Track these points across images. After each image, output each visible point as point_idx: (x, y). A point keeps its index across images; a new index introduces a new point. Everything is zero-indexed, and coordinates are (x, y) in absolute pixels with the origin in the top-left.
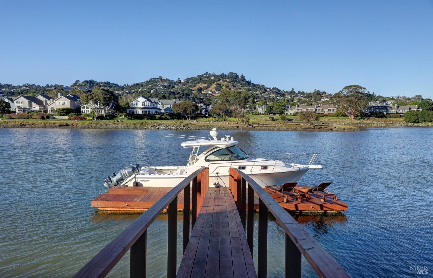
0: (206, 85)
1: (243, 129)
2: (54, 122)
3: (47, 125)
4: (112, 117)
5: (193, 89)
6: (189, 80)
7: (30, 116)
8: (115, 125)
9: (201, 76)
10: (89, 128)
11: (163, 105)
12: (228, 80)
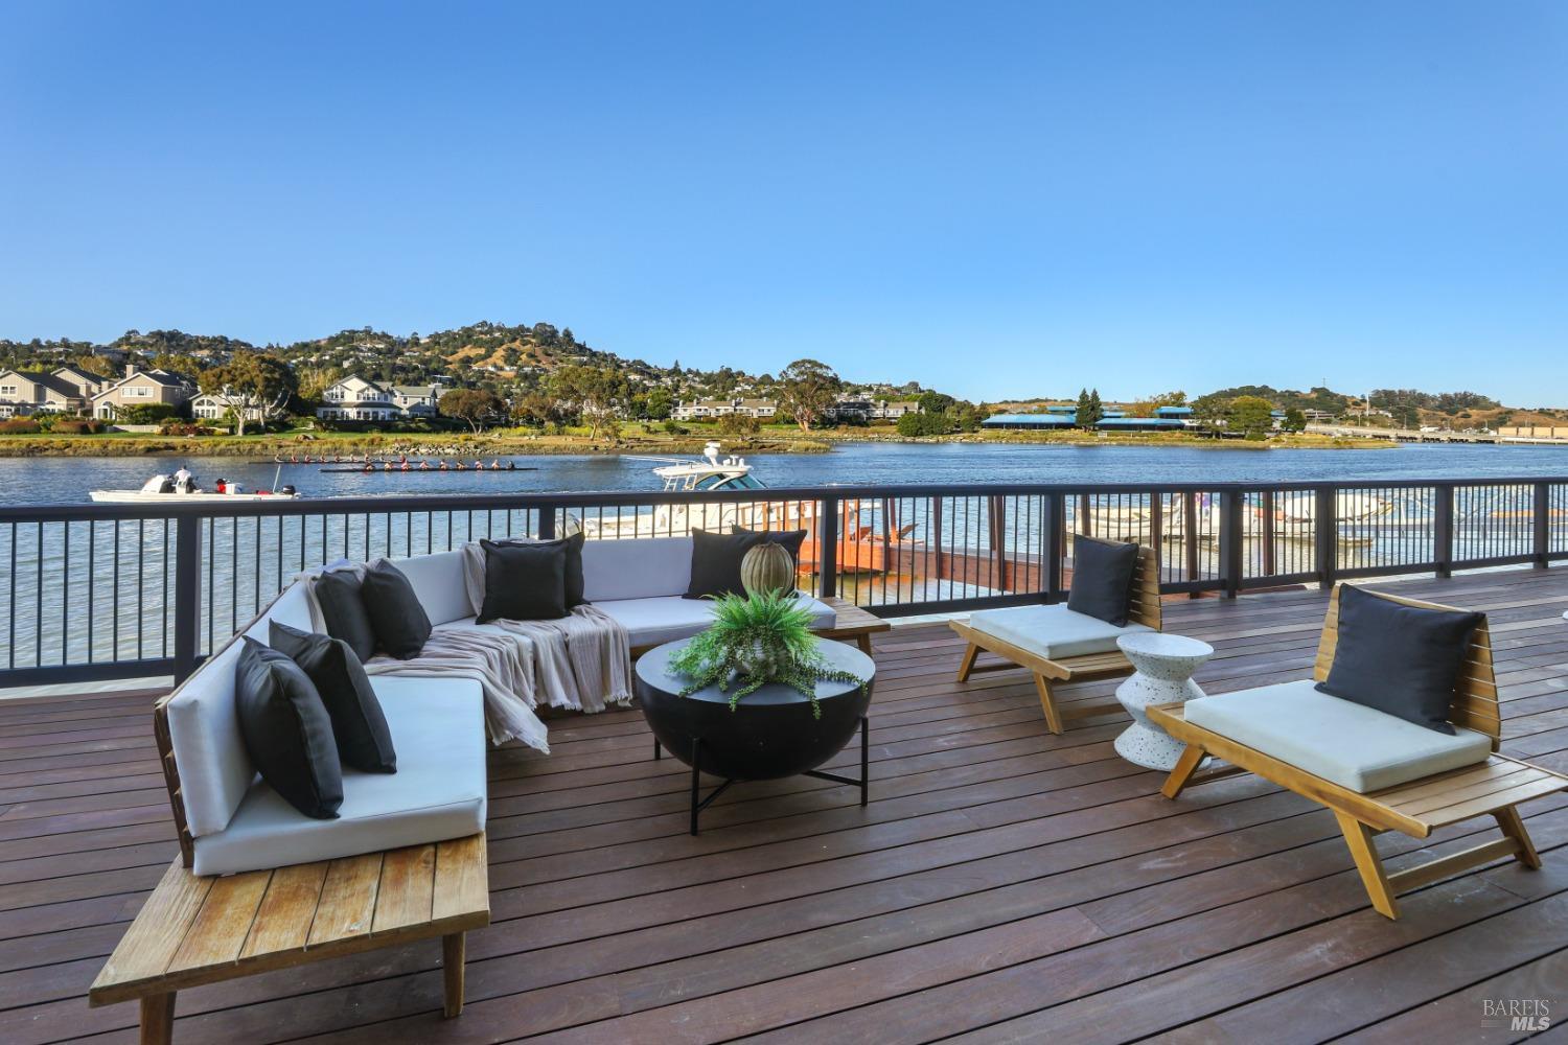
0: (482, 351)
1: (608, 451)
2: (131, 440)
3: (110, 448)
4: (282, 426)
5: (450, 359)
6: (440, 338)
7: (45, 425)
8: (302, 447)
9: (469, 329)
10: (233, 455)
11: (405, 399)
12: (533, 341)
